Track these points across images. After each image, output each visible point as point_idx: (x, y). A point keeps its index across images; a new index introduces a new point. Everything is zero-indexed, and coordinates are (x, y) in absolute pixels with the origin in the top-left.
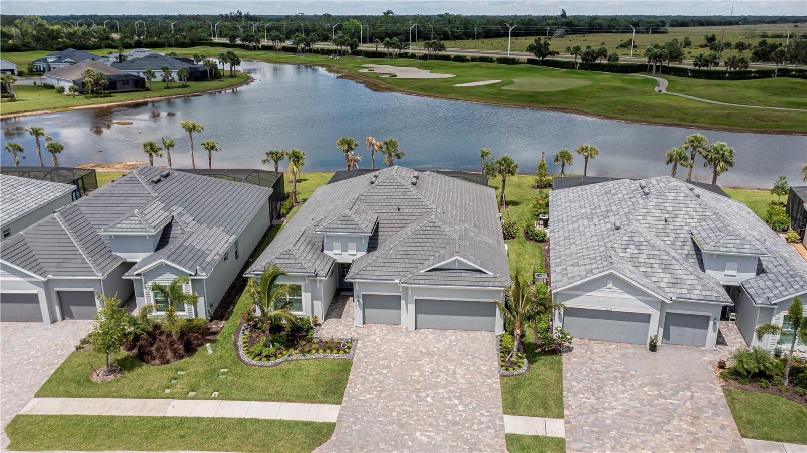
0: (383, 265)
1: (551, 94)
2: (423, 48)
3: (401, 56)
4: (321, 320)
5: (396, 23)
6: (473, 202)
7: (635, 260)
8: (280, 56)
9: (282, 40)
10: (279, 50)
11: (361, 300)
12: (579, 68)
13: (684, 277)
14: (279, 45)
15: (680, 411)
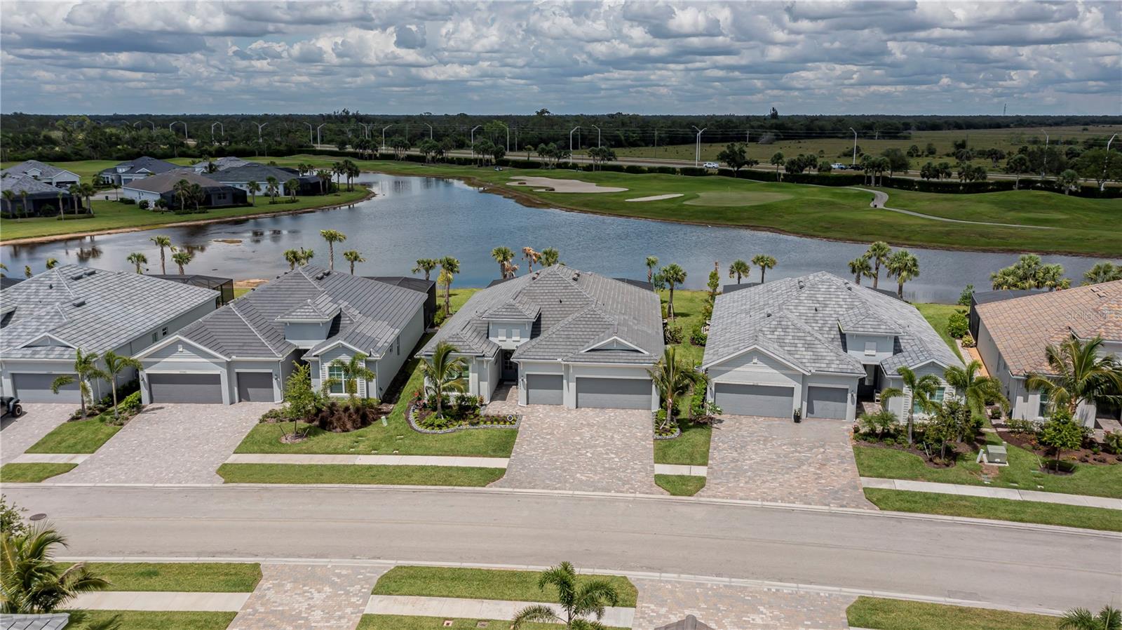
0: (546, 347)
1: (742, 210)
2: (587, 157)
3: (559, 166)
4: (486, 401)
5: (552, 126)
6: (635, 300)
7: (781, 341)
8: (404, 167)
9: (406, 147)
10: (403, 159)
11: (525, 380)
12: (783, 180)
13: (825, 354)
14: (403, 153)
15: (810, 461)
